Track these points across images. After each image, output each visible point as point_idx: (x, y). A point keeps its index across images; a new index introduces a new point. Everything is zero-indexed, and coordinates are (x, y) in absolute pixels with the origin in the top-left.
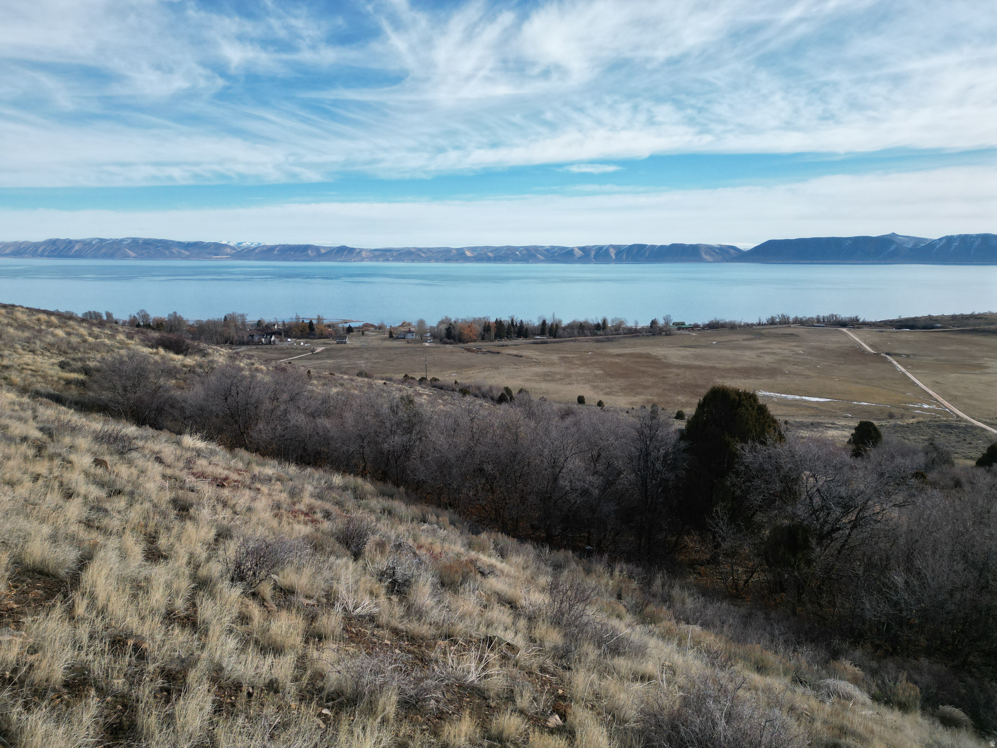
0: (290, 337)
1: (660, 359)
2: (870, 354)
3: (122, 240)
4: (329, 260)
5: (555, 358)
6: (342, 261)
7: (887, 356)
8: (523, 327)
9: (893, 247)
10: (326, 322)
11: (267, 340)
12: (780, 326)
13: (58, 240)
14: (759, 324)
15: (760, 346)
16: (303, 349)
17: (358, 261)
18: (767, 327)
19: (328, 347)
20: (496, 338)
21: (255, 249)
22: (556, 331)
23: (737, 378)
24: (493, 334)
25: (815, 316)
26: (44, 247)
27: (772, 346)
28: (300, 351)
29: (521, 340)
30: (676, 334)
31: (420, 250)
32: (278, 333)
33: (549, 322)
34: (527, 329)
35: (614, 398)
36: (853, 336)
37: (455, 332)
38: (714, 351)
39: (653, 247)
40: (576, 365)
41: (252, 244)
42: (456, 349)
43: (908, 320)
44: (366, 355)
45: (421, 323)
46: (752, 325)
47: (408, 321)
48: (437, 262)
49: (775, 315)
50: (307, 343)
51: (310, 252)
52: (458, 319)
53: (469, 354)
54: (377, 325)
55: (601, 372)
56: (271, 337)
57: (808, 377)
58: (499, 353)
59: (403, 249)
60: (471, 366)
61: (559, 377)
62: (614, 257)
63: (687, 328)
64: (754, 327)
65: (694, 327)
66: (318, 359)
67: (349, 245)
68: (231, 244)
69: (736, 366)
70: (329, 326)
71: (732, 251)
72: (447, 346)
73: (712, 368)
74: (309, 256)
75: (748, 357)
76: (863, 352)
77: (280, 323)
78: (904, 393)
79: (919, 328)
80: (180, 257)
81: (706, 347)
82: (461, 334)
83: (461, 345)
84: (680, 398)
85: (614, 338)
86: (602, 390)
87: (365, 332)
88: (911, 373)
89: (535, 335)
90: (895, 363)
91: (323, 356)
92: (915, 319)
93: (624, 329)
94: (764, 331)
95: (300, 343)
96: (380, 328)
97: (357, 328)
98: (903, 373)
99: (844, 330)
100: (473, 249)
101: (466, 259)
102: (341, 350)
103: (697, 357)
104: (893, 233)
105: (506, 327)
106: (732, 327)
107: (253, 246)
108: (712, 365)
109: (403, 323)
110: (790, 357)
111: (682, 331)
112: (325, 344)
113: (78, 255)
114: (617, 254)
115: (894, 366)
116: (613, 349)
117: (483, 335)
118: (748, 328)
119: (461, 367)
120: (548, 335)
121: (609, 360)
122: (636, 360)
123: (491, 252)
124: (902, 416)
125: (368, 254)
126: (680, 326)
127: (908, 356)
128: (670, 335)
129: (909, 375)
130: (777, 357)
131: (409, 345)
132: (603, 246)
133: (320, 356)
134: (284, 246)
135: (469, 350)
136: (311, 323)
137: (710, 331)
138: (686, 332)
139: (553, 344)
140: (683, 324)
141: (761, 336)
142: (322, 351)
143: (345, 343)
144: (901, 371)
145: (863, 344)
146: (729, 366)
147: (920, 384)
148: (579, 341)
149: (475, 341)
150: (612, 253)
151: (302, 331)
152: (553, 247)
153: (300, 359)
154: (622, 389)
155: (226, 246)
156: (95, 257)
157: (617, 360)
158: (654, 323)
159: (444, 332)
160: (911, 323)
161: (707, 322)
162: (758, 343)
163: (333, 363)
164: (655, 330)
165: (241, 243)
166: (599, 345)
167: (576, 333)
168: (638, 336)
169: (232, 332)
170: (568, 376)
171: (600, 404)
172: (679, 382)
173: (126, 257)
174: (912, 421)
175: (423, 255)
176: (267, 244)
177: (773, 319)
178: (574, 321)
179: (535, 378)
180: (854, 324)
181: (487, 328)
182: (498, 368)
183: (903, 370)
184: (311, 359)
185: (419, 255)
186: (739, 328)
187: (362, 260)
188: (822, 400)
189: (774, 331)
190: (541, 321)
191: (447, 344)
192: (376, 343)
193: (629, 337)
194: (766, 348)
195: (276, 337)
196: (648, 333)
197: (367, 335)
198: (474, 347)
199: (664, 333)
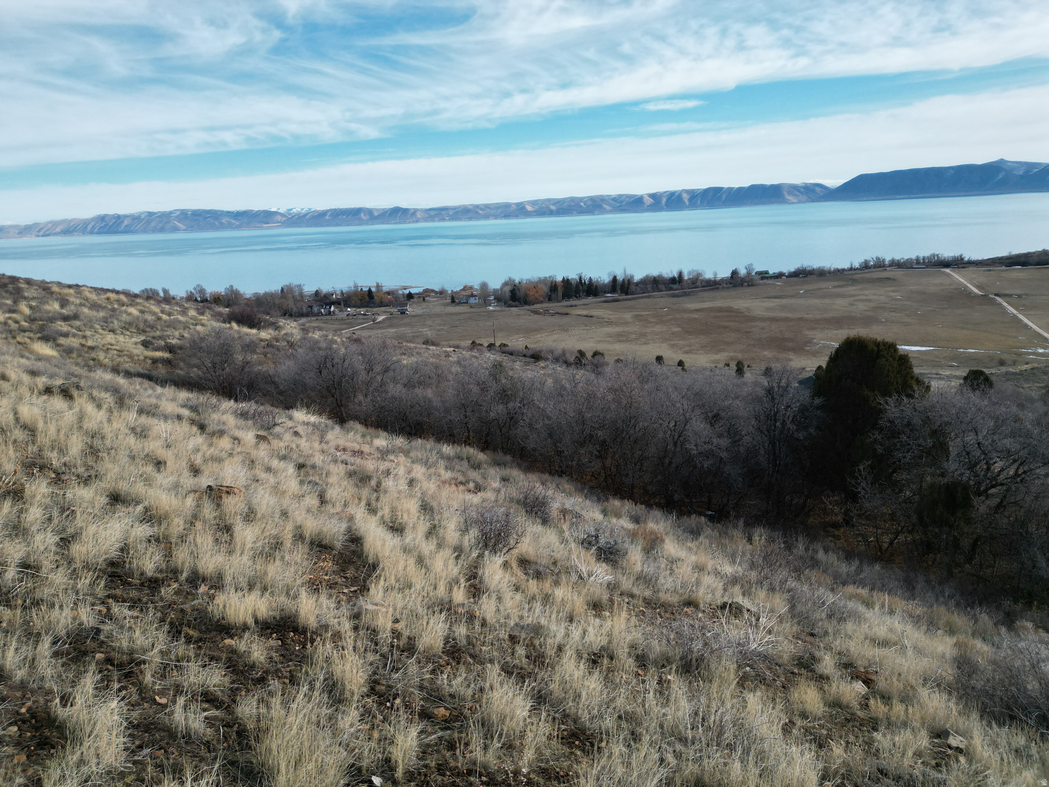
0: (350, 307)
1: (742, 313)
2: (976, 296)
3: (171, 212)
4: (383, 223)
5: (628, 316)
6: (397, 223)
7: (996, 298)
8: (592, 285)
9: (1001, 176)
10: (385, 289)
11: (327, 311)
12: (875, 270)
13: (106, 215)
14: (851, 269)
15: (852, 293)
16: (364, 319)
17: (413, 222)
18: (860, 271)
19: (389, 315)
20: (563, 298)
21: (306, 215)
22: (628, 288)
23: (828, 329)
24: (560, 294)
25: (914, 257)
26: (93, 223)
27: (866, 292)
28: (361, 322)
29: (590, 299)
30: (759, 284)
31: (477, 206)
32: (337, 303)
33: (620, 278)
34: (596, 287)
36: (958, 277)
37: (520, 294)
38: (801, 301)
39: (730, 189)
40: (652, 322)
41: (303, 209)
42: (522, 312)
43: (1019, 256)
44: (429, 322)
45: (484, 286)
46: (843, 270)
47: (469, 284)
48: (496, 218)
50: (367, 311)
51: (362, 215)
52: (522, 280)
53: (536, 317)
54: (437, 290)
55: (679, 329)
56: (330, 308)
57: (906, 324)
58: (567, 314)
59: (459, 207)
60: (539, 330)
61: (633, 336)
62: (687, 203)
63: (771, 277)
64: (845, 272)
65: (779, 276)
66: (380, 328)
67: (404, 205)
68: (281, 211)
69: (827, 316)
70: (388, 293)
71: (818, 189)
72: (512, 309)
73: (801, 319)
74: (362, 220)
75: (839, 306)
76: (968, 295)
77: (338, 292)
78: (1016, 337)
79: (1031, 265)
80: (230, 226)
81: (792, 297)
82: (526, 295)
83: (527, 307)
84: (766, 353)
85: (692, 292)
86: (681, 349)
87: (426, 298)
88: (1024, 315)
89: (605, 292)
90: (1005, 304)
91: (385, 325)
92: (1027, 255)
93: (702, 281)
94: (856, 277)
95: (360, 312)
96: (442, 293)
97: (417, 294)
98: (1014, 315)
99: (948, 270)
100: (533, 203)
101: (528, 214)
102: (403, 318)
103: (783, 308)
104: (1002, 159)
105: (574, 285)
106: (821, 274)
107: (303, 212)
108: (800, 316)
109: (465, 287)
110: (886, 303)
111: (765, 281)
112: (385, 312)
113: (127, 231)
114: (690, 200)
115: (1003, 308)
116: (692, 304)
117: (550, 296)
118: (838, 273)
119: (528, 331)
120: (619, 292)
121: (686, 316)
122: (716, 314)
123: (553, 204)
124: (1014, 363)
125: (423, 214)
126: (764, 275)
127: (1020, 296)
128: (752, 285)
129: (1021, 317)
130: (872, 305)
131: (472, 310)
132: (676, 192)
133: (381, 325)
134: (335, 210)
135: (536, 312)
136: (370, 291)
137: (795, 279)
138: (770, 281)
139: (625, 302)
140: (767, 272)
141: (854, 282)
142: (384, 320)
143: (406, 310)
144: (1012, 313)
145: (969, 285)
146: (818, 317)
147: (1034, 327)
148: (654, 297)
149: (542, 302)
150: (685, 197)
151: (361, 300)
152: (621, 196)
153: (362, 329)
155: (276, 213)
156: (145, 231)
157: (696, 316)
158: (735, 273)
159: (508, 294)
160: (1023, 259)
161: (792, 270)
162: (851, 290)
163: (396, 332)
164: (736, 281)
165: (292, 209)
166: (675, 300)
167: (649, 289)
168: (717, 288)
169: (291, 304)
170: (644, 335)
171: (681, 363)
172: (764, 336)
173: (175, 229)
174: (1025, 367)
175: (480, 212)
176: (318, 209)
177: (866, 262)
178: (647, 276)
180: (958, 263)
181: (553, 287)
182: (567, 330)
183: (1015, 312)
184: (373, 329)
185: (477, 212)
186: (828, 275)
187: (417, 221)
188: (924, 349)
189: (868, 275)
190: (611, 278)
191: (512, 306)
192: (438, 309)
193: (708, 290)
194: (859, 295)
195: (335, 307)
196: (729, 285)
197: (428, 301)
198: (541, 308)
199: (746, 284)
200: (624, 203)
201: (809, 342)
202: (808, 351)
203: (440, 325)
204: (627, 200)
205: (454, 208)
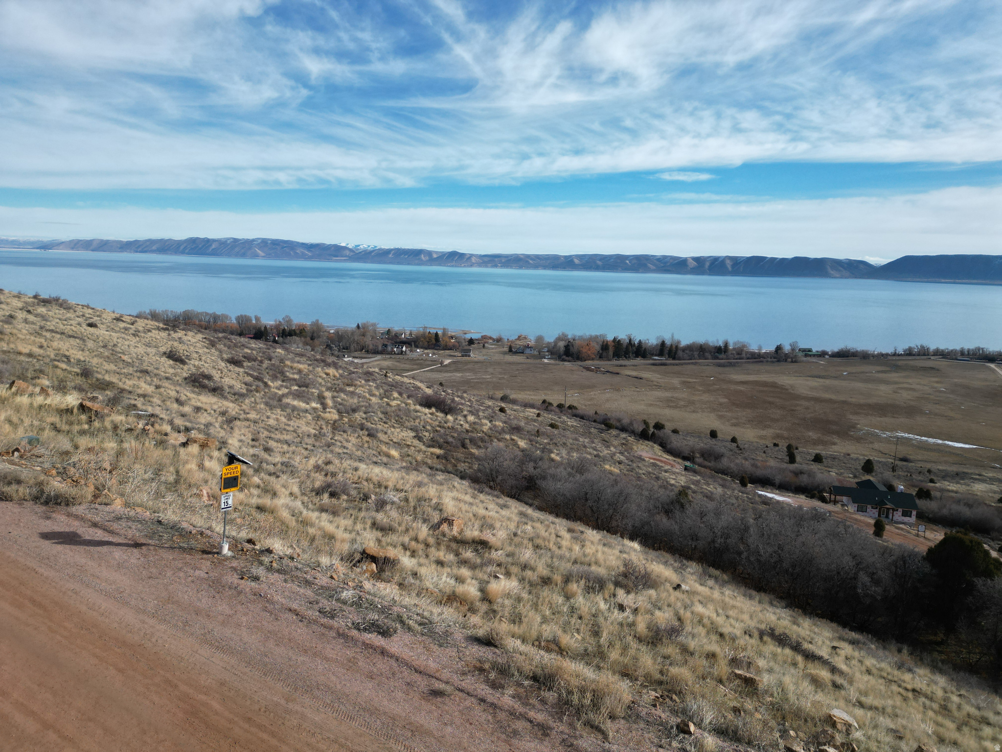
0: (419, 348)
1: (787, 390)
3: (253, 240)
4: (440, 265)
5: (676, 381)
6: (452, 266)
8: (641, 347)
10: (450, 334)
11: (399, 350)
12: (918, 357)
13: (198, 238)
14: (895, 354)
15: (896, 379)
16: (432, 361)
17: (468, 266)
18: (904, 358)
19: (455, 359)
20: (613, 357)
21: (371, 252)
22: (676, 353)
24: (611, 353)
25: (958, 348)
26: (185, 245)
27: (910, 381)
28: (430, 363)
29: (639, 361)
30: (803, 362)
31: (528, 256)
32: (407, 343)
33: (668, 343)
34: (645, 349)
35: (742, 430)
37: (573, 350)
38: (844, 384)
39: (772, 260)
40: (699, 391)
41: (369, 246)
42: (575, 368)
44: (490, 370)
45: (539, 338)
46: (887, 355)
47: (524, 334)
49: (912, 345)
50: (434, 354)
52: (575, 336)
53: (589, 373)
54: (495, 337)
55: (726, 400)
56: (402, 347)
57: (951, 419)
58: (618, 374)
59: (512, 255)
60: (592, 387)
61: (682, 403)
62: (730, 269)
63: (814, 355)
64: (889, 358)
65: (823, 354)
66: (447, 371)
67: (461, 250)
68: (350, 246)
70: (452, 337)
71: (862, 266)
72: (566, 363)
73: (844, 402)
74: (422, 260)
75: (883, 392)
77: (407, 331)
80: (304, 257)
81: (836, 378)
82: (579, 352)
83: (580, 363)
84: (810, 434)
85: (737, 363)
86: (728, 421)
87: (486, 345)
89: (653, 355)
91: (452, 369)
93: (747, 353)
94: (900, 363)
95: (428, 354)
96: (499, 340)
97: (477, 340)
99: (992, 366)
100: (581, 259)
101: (575, 267)
102: (467, 363)
103: (827, 388)
105: (625, 346)
106: (864, 357)
107: (369, 249)
108: (844, 399)
109: (519, 337)
110: (930, 394)
111: (809, 359)
112: (451, 356)
113: (214, 253)
114: (733, 266)
116: (737, 376)
117: (601, 354)
118: (881, 359)
119: (583, 387)
120: (667, 356)
121: (733, 387)
122: (762, 388)
125: (478, 260)
126: (807, 352)
128: (796, 362)
130: (916, 394)
131: (529, 361)
132: (718, 258)
133: (448, 369)
134: (398, 250)
135: (588, 369)
136: (437, 334)
137: (839, 360)
138: (814, 360)
139: (673, 367)
140: (810, 350)
141: (897, 368)
142: (450, 364)
143: (469, 356)
146: (862, 401)
148: (700, 364)
149: (593, 359)
151: (428, 342)
152: (665, 257)
153: (432, 370)
154: (749, 421)
155: (345, 248)
156: (231, 256)
157: (741, 388)
158: (779, 348)
159: (562, 349)
161: (836, 350)
162: (894, 376)
163: (462, 377)
164: (779, 356)
165: (359, 246)
166: (721, 369)
167: (696, 356)
168: (762, 362)
169: (366, 340)
170: (692, 403)
171: (734, 440)
172: (808, 416)
173: (256, 256)
176: (383, 247)
177: (910, 349)
178: (694, 343)
179: (658, 403)
181: (605, 347)
182: (618, 390)
184: (441, 372)
185: (527, 262)
186: (872, 358)
187: (471, 266)
188: (967, 446)
189: (911, 363)
190: (660, 341)
191: (565, 361)
192: (497, 357)
193: (753, 362)
194: (903, 383)
195: (406, 347)
196: (773, 359)
197: (488, 348)
198: (592, 365)
199: (789, 360)
200: (668, 264)
201: (853, 426)
202: (852, 436)
203: (500, 373)
204: (671, 261)
205: (506, 256)
